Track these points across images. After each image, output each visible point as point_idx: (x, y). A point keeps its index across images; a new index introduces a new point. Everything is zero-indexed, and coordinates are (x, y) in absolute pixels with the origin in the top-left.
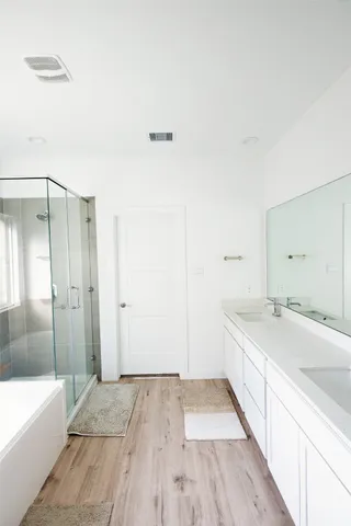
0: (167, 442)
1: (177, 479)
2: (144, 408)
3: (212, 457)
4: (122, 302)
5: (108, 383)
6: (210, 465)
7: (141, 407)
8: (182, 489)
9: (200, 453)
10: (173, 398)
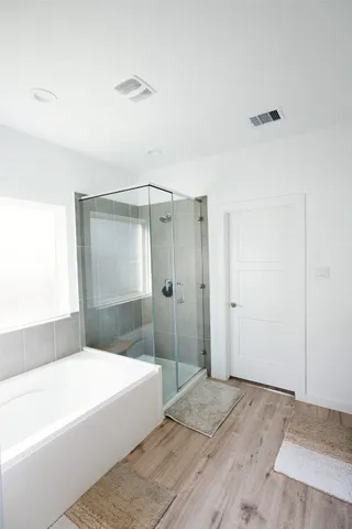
0: (251, 461)
1: (246, 508)
2: (241, 417)
3: (299, 505)
4: (233, 301)
5: (215, 380)
6: (292, 512)
7: (238, 414)
8: (247, 520)
9: (285, 493)
10: (279, 416)
